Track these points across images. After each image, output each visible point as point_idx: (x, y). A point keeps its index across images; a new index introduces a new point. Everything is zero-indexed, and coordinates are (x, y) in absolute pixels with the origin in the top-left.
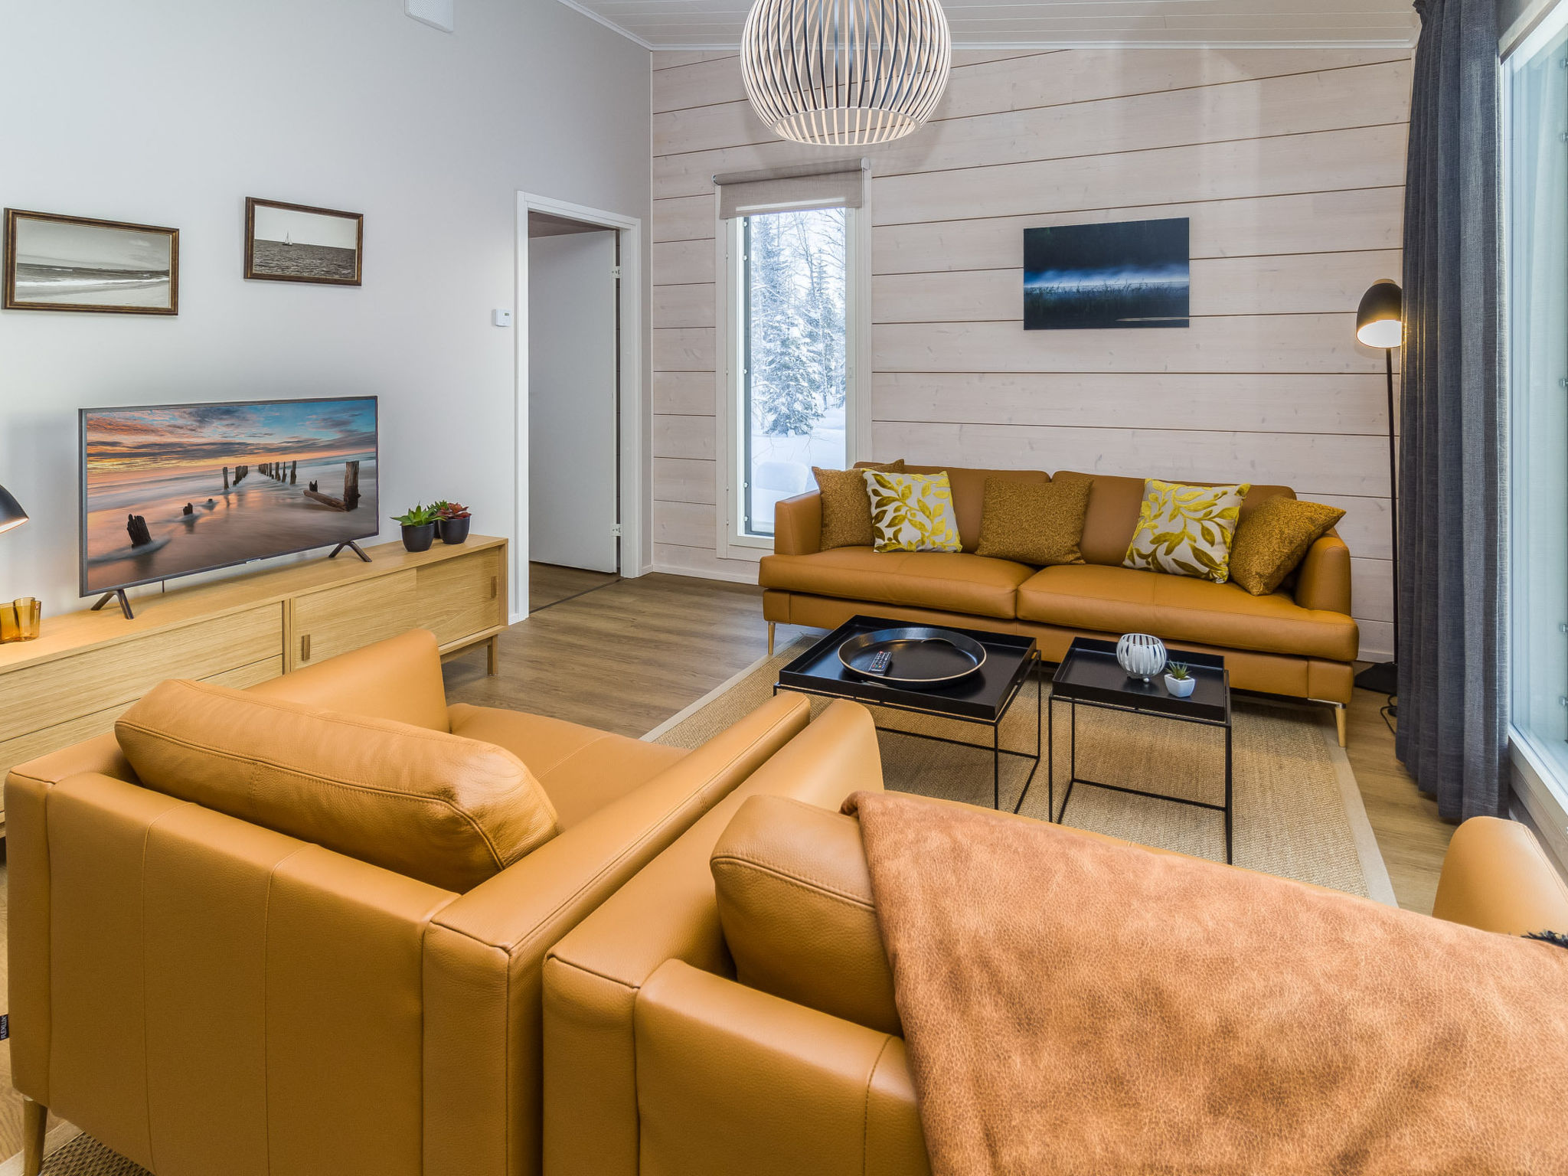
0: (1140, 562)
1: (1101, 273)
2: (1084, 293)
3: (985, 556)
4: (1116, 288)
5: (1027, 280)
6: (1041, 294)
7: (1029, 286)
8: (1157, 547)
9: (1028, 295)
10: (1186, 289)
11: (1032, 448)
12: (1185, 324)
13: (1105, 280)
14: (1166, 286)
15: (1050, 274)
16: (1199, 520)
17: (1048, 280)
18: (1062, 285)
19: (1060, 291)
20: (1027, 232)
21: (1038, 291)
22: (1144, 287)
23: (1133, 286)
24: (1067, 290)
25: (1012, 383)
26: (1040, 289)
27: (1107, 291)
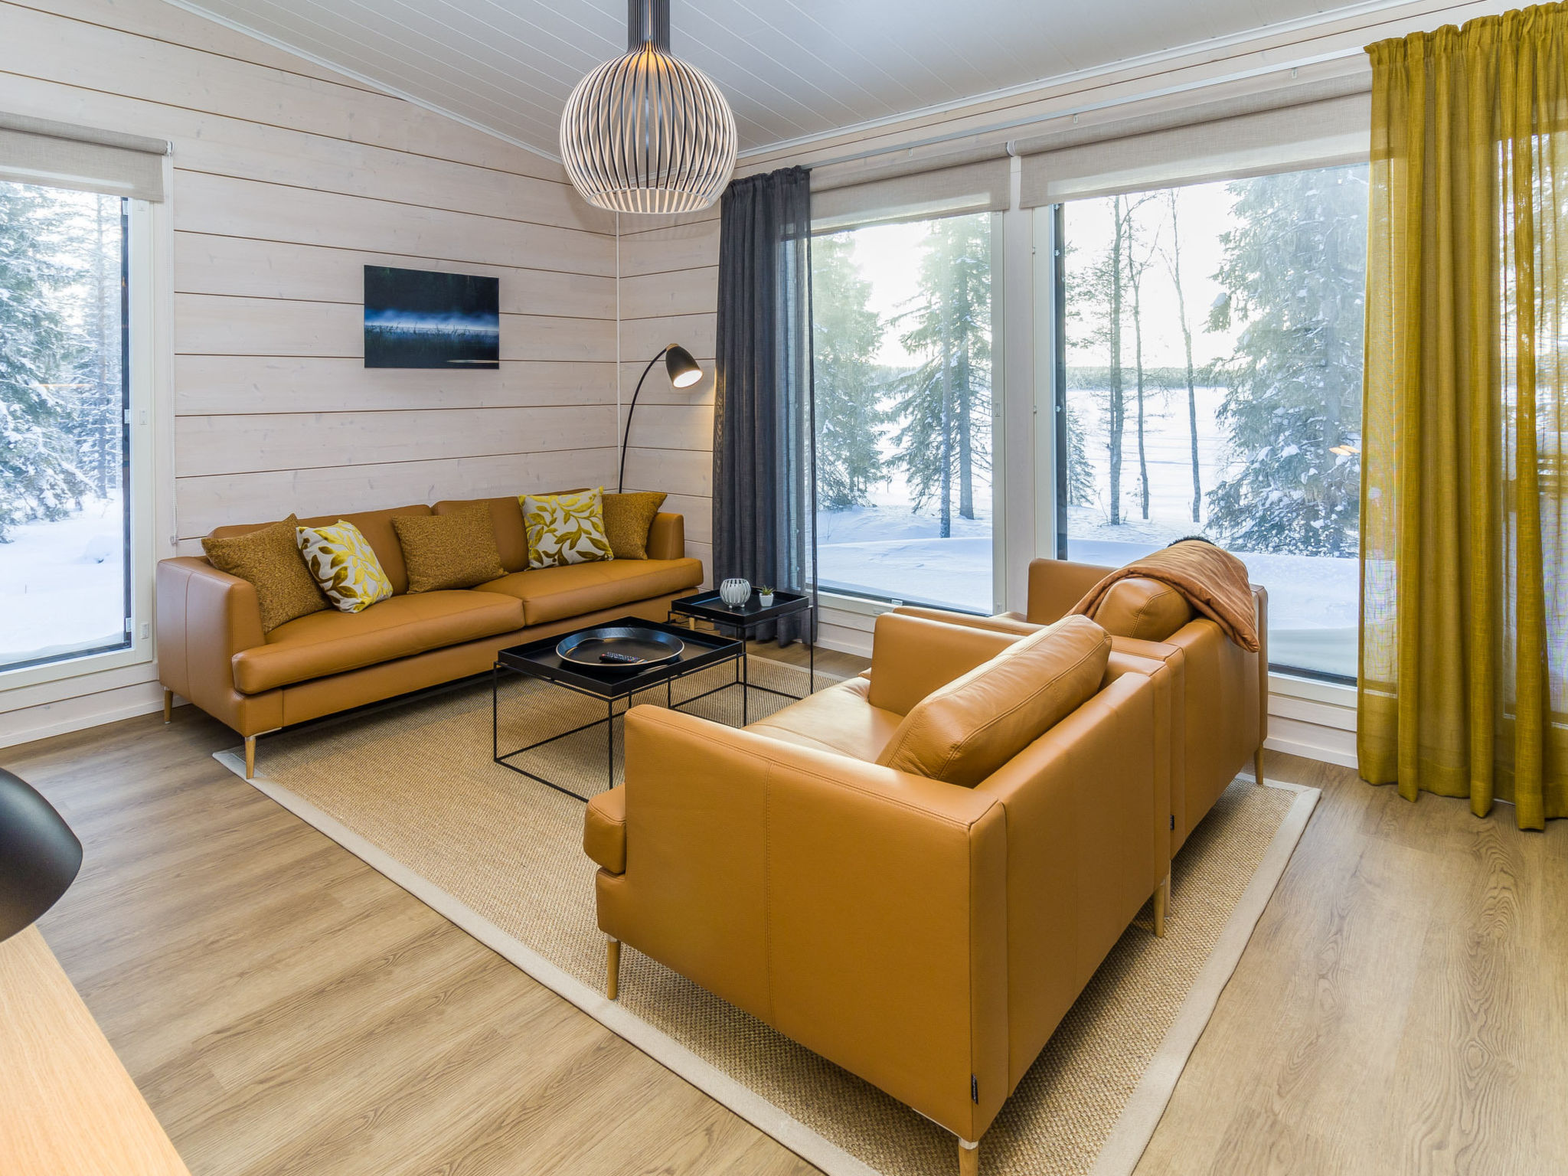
0: (547, 561)
1: (434, 318)
2: (420, 334)
3: (427, 591)
4: (446, 332)
5: (367, 317)
6: (381, 332)
7: (370, 324)
8: (561, 547)
9: (368, 332)
10: (497, 337)
11: (372, 487)
12: (496, 366)
13: (437, 324)
14: (483, 334)
15: (389, 313)
16: (587, 518)
17: (390, 320)
18: (400, 326)
19: (399, 331)
20: (368, 269)
21: (378, 330)
22: (467, 333)
23: (459, 332)
24: (405, 330)
25: (351, 423)
26: (380, 327)
27: (438, 335)
